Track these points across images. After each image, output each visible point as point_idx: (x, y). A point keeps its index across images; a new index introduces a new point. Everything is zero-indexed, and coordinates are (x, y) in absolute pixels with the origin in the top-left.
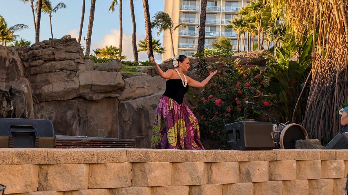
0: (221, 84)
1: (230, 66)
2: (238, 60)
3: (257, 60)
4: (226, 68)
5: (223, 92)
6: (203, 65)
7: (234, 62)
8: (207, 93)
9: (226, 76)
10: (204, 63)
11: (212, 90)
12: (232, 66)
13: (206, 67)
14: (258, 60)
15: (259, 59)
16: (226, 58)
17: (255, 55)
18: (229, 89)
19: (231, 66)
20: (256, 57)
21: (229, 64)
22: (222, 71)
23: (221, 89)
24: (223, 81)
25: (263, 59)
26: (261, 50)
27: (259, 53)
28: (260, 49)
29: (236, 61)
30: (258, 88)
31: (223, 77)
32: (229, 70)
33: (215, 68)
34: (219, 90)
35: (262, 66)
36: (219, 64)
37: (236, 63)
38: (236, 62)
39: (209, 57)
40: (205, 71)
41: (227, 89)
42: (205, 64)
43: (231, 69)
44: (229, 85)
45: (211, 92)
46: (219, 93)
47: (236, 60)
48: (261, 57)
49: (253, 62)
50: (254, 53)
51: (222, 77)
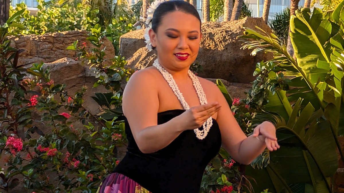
0: (73, 150)
1: (110, 77)
2: (144, 56)
3: (218, 58)
4: (95, 85)
5: (79, 180)
6: (8, 70)
7: (129, 62)
8: (15, 182)
9: (94, 118)
10: (16, 62)
11: (38, 171)
12: (120, 78)
13: (20, 77)
14: (224, 58)
15: (225, 54)
16: (99, 46)
17: (211, 36)
18: (105, 171)
19: (117, 77)
20: (216, 45)
21: (109, 72)
22: (80, 96)
23: (76, 170)
24: (83, 140)
25: (242, 55)
26: (237, 18)
27: (226, 32)
28: (234, 14)
29: (137, 59)
30: (226, 168)
31: (83, 122)
32: (106, 91)
33: (52, 83)
34: (66, 173)
35: (239, 82)
36: (69, 67)
37: (138, 65)
38: (134, 63)
39: (28, 39)
40: (17, 97)
41: (95, 168)
42: (17, 69)
43: (116, 90)
44: (106, 152)
45: (31, 178)
46: (66, 186)
47: (136, 55)
48: (235, 46)
49: (202, 63)
50: (209, 30)
51: (79, 123)
